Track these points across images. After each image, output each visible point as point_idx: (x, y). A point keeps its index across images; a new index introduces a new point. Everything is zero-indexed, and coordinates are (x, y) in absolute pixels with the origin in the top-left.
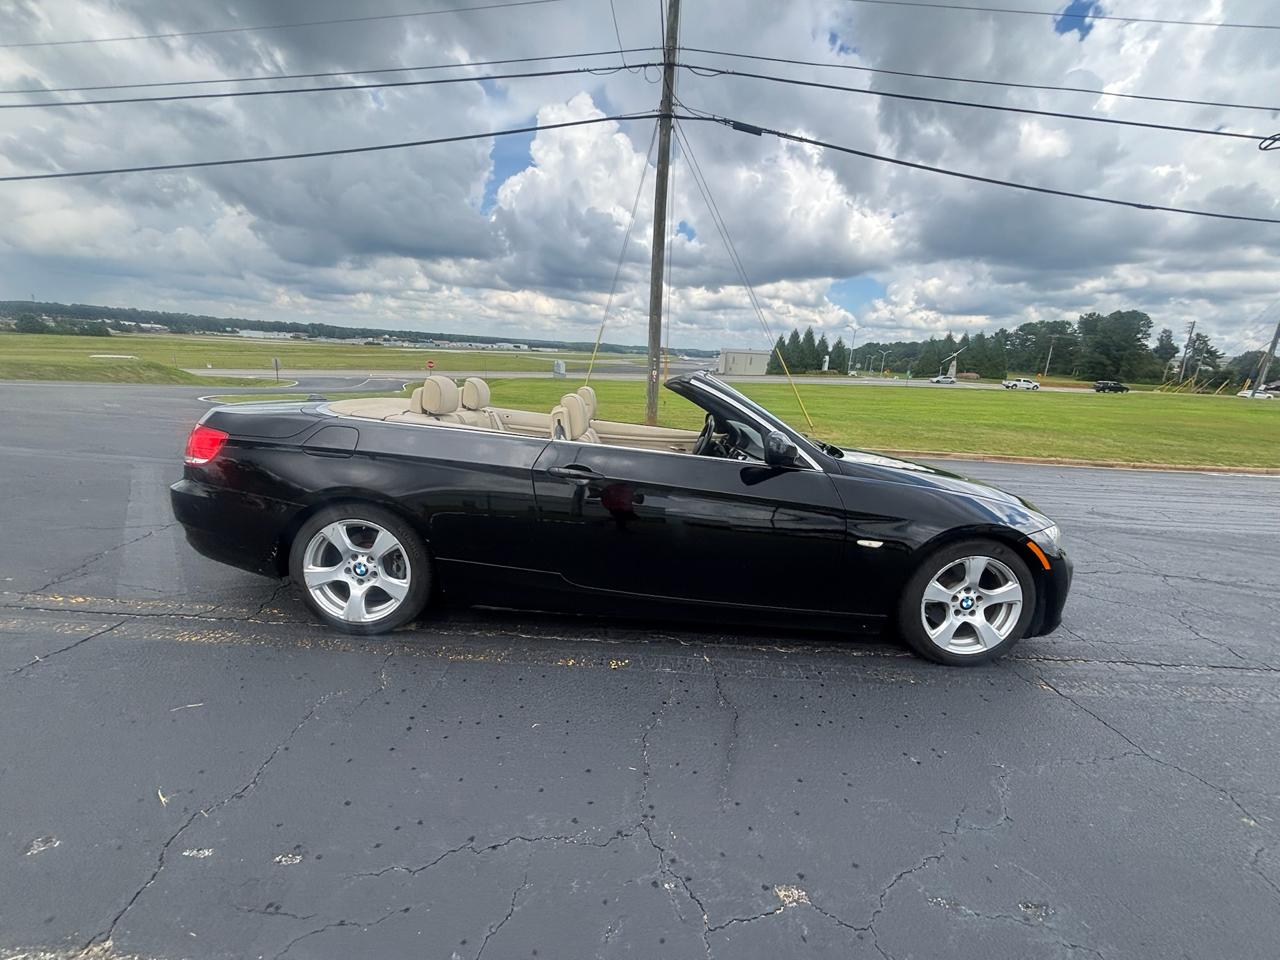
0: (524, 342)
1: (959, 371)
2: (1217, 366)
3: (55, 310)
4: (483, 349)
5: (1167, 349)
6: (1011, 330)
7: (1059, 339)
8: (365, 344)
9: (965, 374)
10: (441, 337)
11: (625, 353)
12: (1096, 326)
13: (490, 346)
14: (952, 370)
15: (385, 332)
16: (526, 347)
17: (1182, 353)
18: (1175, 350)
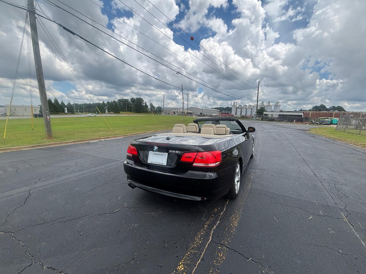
1: (108, 111)
5: (146, 106)
6: (116, 101)
7: (127, 103)
9: (110, 112)
12: (134, 101)
17: (149, 107)
18: (148, 106)
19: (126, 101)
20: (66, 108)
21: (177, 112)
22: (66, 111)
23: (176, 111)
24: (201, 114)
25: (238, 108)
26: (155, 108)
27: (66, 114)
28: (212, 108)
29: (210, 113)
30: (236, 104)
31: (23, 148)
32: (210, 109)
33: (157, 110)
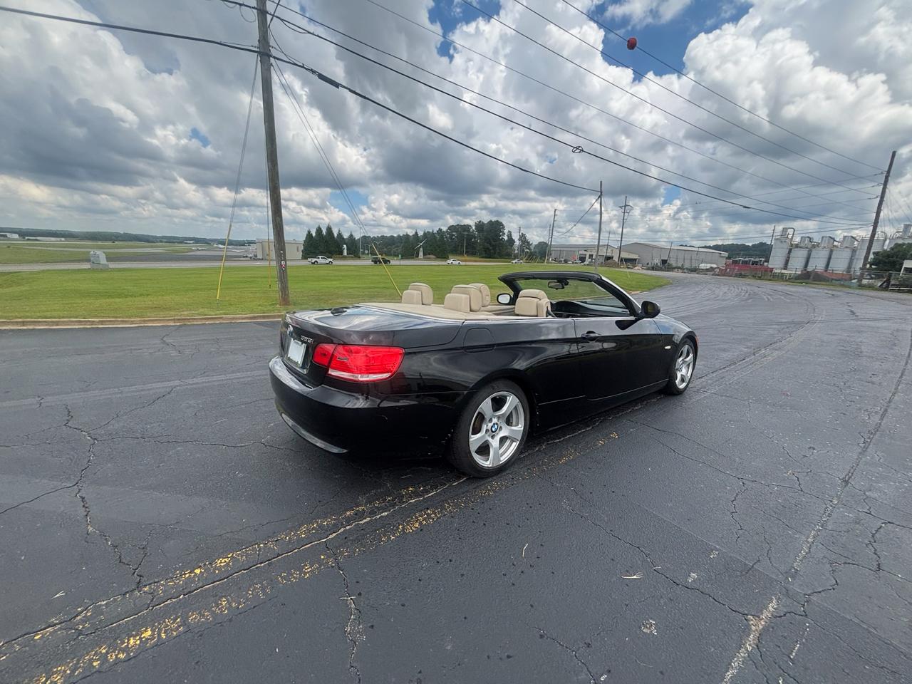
0: (13, 231)
1: (424, 254)
2: (530, 249)
5: (511, 241)
6: (444, 229)
7: (468, 235)
9: (428, 256)
12: (483, 228)
14: (421, 254)
16: (16, 236)
17: (517, 243)
18: (514, 241)
19: (467, 227)
20: (345, 246)
21: (591, 256)
22: (345, 253)
23: (588, 254)
24: (664, 262)
25: (797, 246)
26: (532, 247)
27: (345, 257)
28: (705, 247)
29: (693, 261)
30: (790, 232)
31: (239, 319)
32: (697, 249)
33: (536, 252)
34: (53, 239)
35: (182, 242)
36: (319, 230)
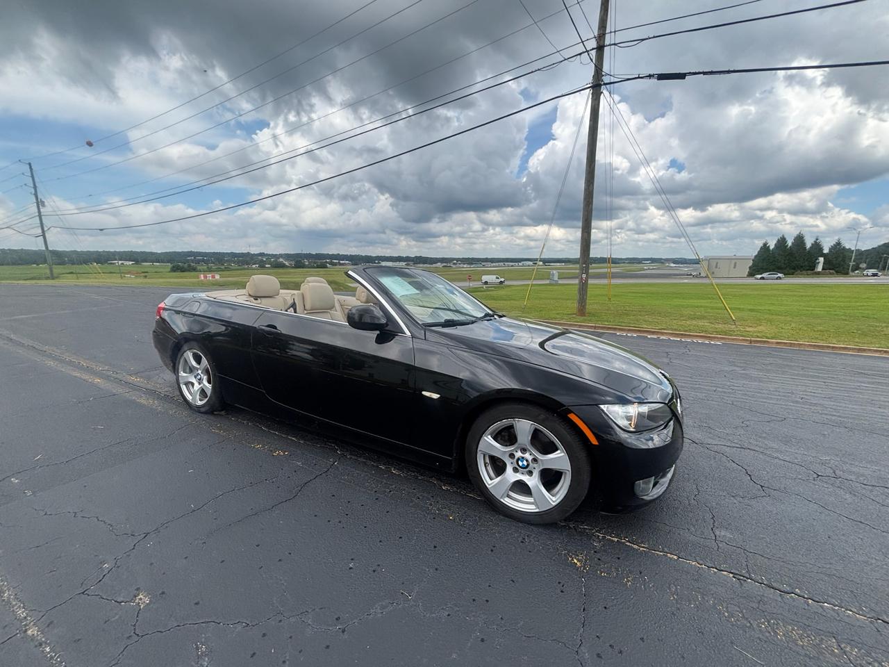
0: (540, 260)
3: (309, 256)
4: (512, 266)
8: (443, 267)
10: (486, 260)
11: (618, 263)
13: (517, 264)
15: (454, 259)
16: (541, 263)
20: (821, 259)
22: (820, 268)
27: (818, 273)
34: (558, 264)
35: (639, 263)
36: (782, 241)
